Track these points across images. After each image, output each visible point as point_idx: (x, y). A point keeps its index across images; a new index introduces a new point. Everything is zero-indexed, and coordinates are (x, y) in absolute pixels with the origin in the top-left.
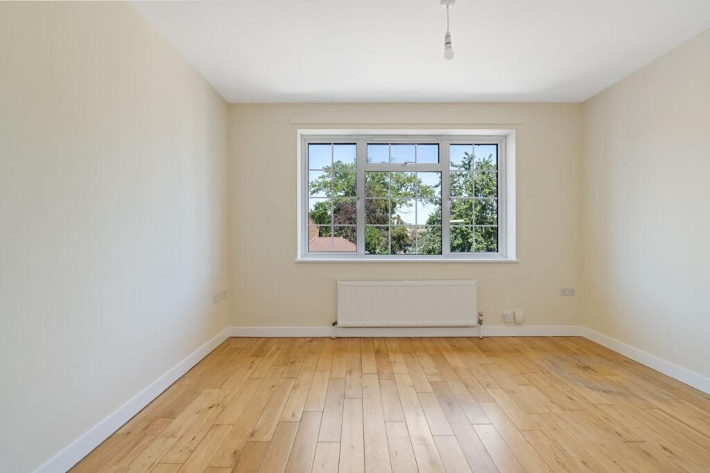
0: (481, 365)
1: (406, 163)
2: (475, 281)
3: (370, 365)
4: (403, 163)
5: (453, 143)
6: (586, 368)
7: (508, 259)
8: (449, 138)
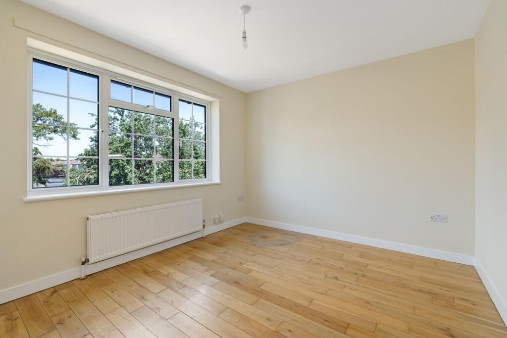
0: (223, 253)
1: (148, 107)
2: (201, 199)
3: (152, 285)
4: (146, 105)
5: (182, 99)
6: (265, 237)
7: (213, 182)
8: (180, 94)
